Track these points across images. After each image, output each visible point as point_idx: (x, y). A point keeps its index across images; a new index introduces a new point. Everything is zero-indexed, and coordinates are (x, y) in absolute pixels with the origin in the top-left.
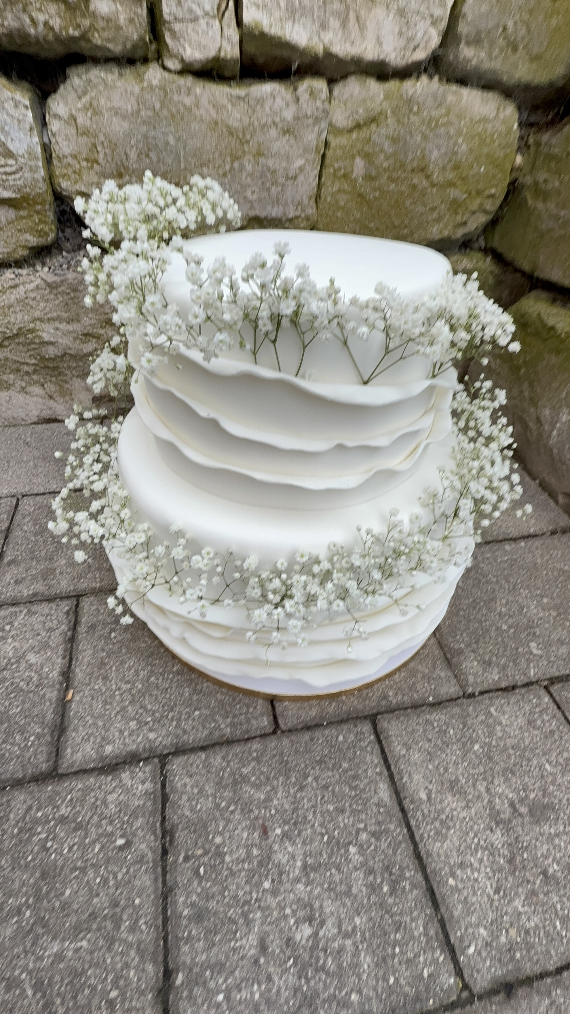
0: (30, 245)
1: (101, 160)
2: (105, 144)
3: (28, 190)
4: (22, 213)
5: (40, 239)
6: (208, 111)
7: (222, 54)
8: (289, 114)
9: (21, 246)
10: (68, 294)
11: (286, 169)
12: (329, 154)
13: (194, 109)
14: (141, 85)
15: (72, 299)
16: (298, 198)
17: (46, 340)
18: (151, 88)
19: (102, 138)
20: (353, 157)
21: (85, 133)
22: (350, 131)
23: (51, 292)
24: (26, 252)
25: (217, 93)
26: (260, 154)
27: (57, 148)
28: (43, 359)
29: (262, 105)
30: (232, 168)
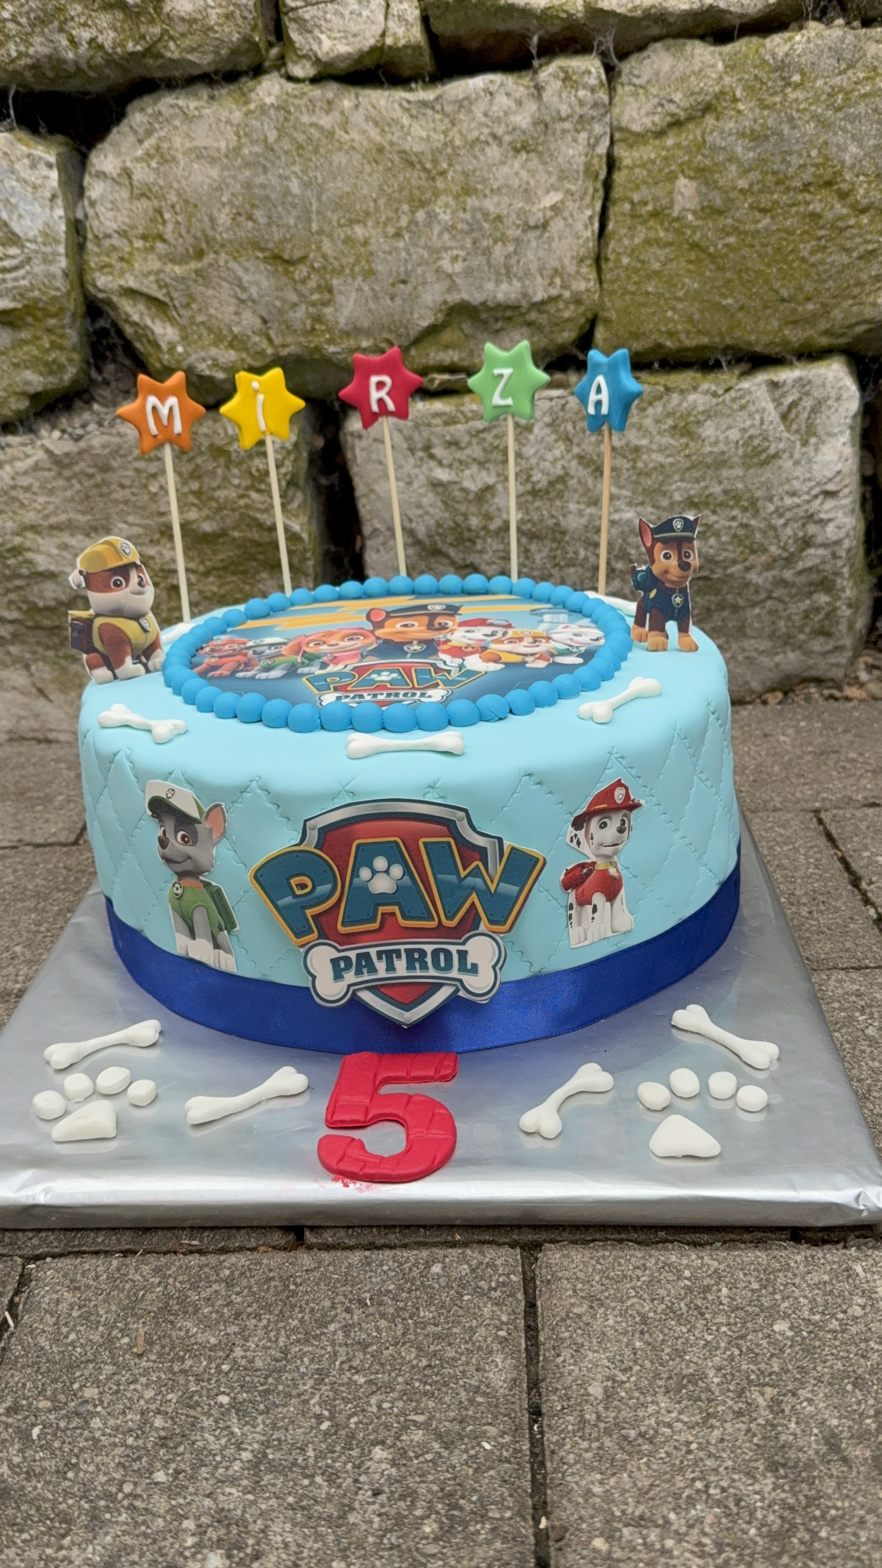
0: (32, 390)
1: (169, 236)
2: (178, 208)
3: (36, 293)
4: (24, 335)
5: (51, 379)
6: (364, 132)
7: (389, 41)
8: (523, 119)
9: (16, 394)
10: (91, 476)
11: (522, 213)
12: (619, 177)
13: (339, 133)
14: (245, 109)
15: (97, 486)
16: (553, 263)
17: (41, 568)
18: (263, 109)
19: (173, 198)
20: (671, 178)
21: (145, 194)
22: (660, 134)
23: (59, 474)
24: (24, 404)
25: (382, 102)
26: (468, 191)
27: (95, 223)
28: (34, 609)
29: (470, 111)
30: (413, 222)
